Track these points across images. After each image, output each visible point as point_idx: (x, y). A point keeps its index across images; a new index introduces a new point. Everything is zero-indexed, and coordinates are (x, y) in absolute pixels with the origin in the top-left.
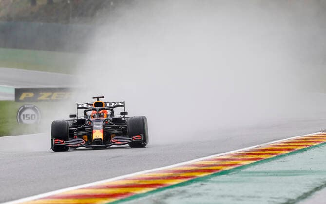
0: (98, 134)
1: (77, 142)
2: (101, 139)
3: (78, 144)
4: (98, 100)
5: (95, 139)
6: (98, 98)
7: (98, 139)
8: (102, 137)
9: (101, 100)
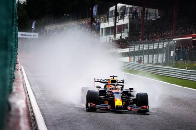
0: (118, 102)
1: (105, 107)
2: (121, 106)
3: (106, 107)
4: (114, 78)
5: (117, 106)
6: (114, 77)
7: (119, 106)
8: (121, 105)
9: (115, 79)
